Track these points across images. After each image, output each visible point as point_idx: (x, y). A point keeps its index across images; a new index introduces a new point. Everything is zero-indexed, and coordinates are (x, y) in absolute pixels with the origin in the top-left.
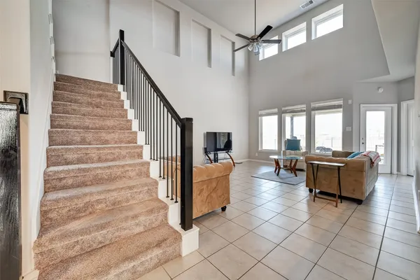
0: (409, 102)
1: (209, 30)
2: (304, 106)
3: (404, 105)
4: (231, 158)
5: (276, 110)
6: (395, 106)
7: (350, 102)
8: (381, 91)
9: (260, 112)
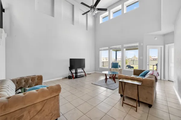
0: (169, 45)
1: (73, 5)
2: (121, 46)
3: (167, 46)
4: (84, 72)
5: (107, 48)
6: (163, 47)
7: (142, 44)
8: (156, 39)
9: (100, 49)
